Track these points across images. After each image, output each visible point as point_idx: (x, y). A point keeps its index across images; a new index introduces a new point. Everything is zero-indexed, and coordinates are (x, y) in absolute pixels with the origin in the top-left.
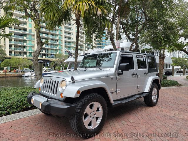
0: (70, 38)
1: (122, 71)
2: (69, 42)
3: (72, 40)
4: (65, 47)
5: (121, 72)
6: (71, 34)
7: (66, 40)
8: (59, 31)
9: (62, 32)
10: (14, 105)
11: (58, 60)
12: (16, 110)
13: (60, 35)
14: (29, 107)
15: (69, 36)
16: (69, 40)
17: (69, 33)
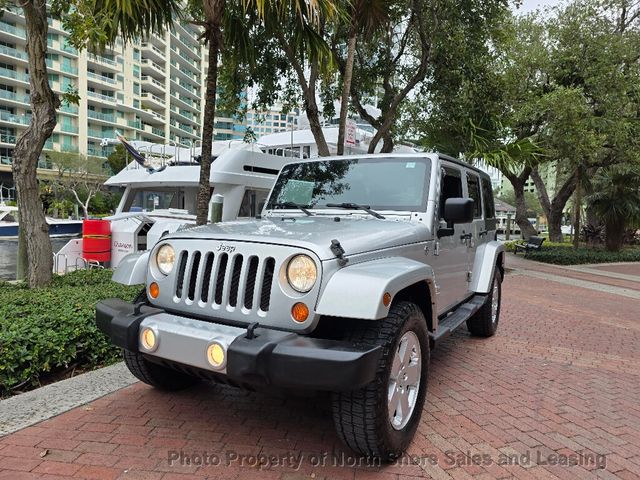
0: (109, 93)
1: (450, 225)
2: (107, 110)
3: (120, 102)
4: (89, 125)
5: (445, 227)
6: (116, 77)
7: (93, 99)
8: (62, 59)
9: (76, 64)
10: (8, 360)
11: (61, 175)
12: (13, 381)
13: (70, 78)
14: (64, 365)
15: (107, 83)
16: (107, 102)
17: (104, 74)
